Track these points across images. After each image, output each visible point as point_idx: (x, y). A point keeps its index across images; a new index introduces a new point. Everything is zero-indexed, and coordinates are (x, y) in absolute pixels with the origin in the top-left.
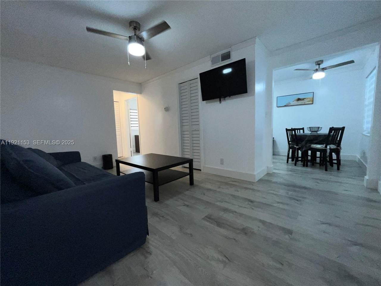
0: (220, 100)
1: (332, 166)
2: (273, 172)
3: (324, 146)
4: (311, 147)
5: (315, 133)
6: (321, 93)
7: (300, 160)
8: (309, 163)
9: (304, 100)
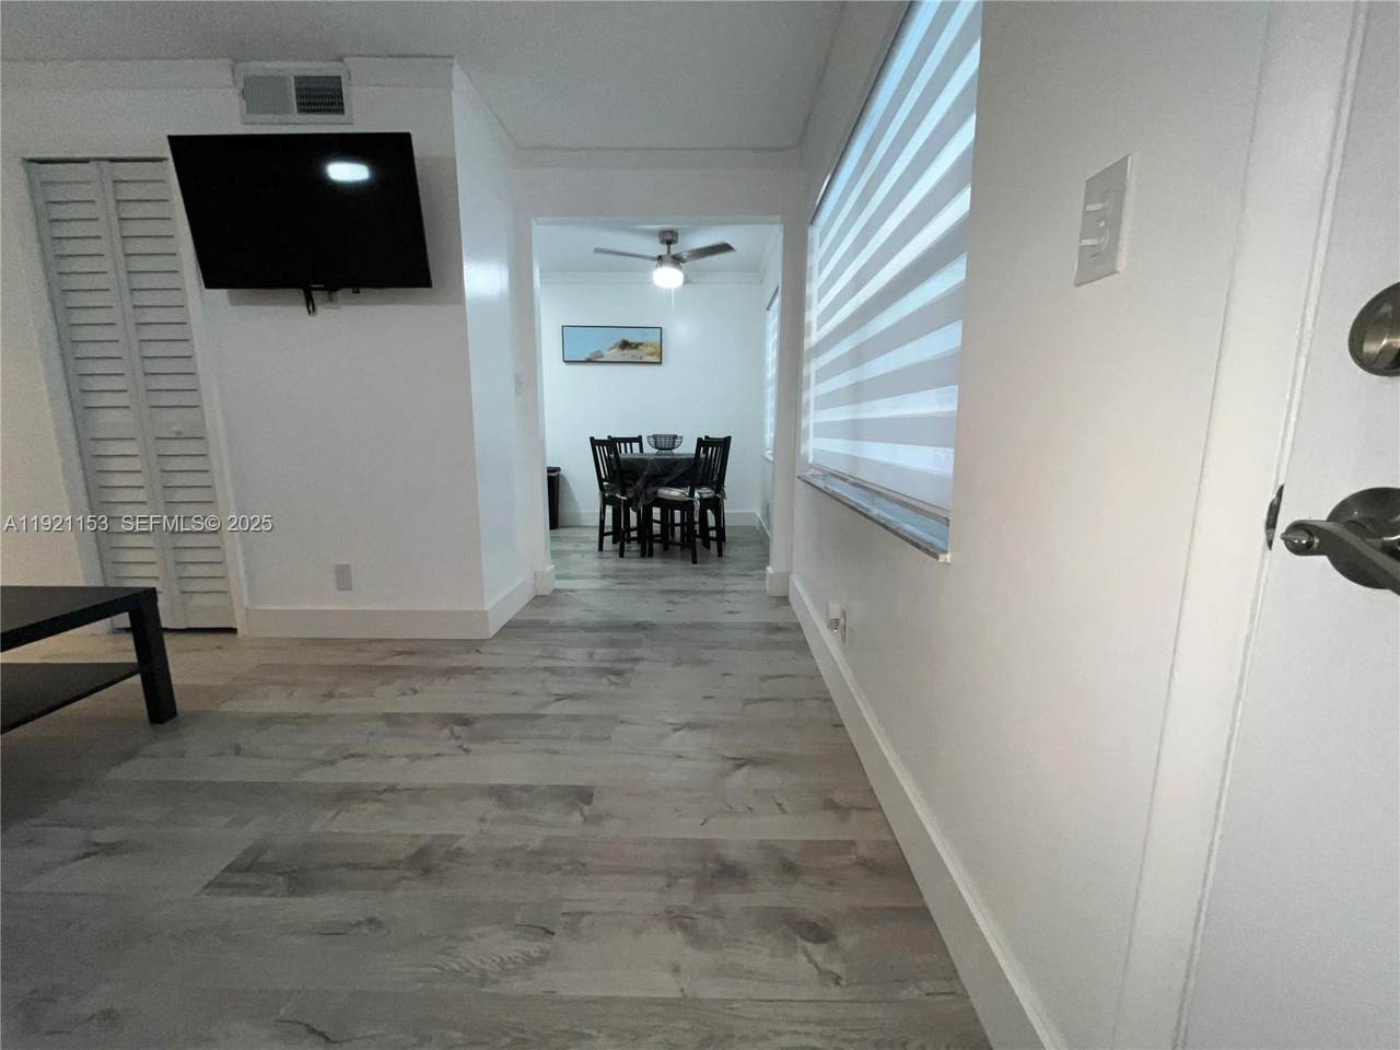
0: (309, 301)
1: (708, 547)
2: (555, 590)
3: (686, 491)
4: (660, 496)
5: (665, 455)
6: (680, 333)
7: (634, 539)
8: (655, 545)
9: (640, 347)
